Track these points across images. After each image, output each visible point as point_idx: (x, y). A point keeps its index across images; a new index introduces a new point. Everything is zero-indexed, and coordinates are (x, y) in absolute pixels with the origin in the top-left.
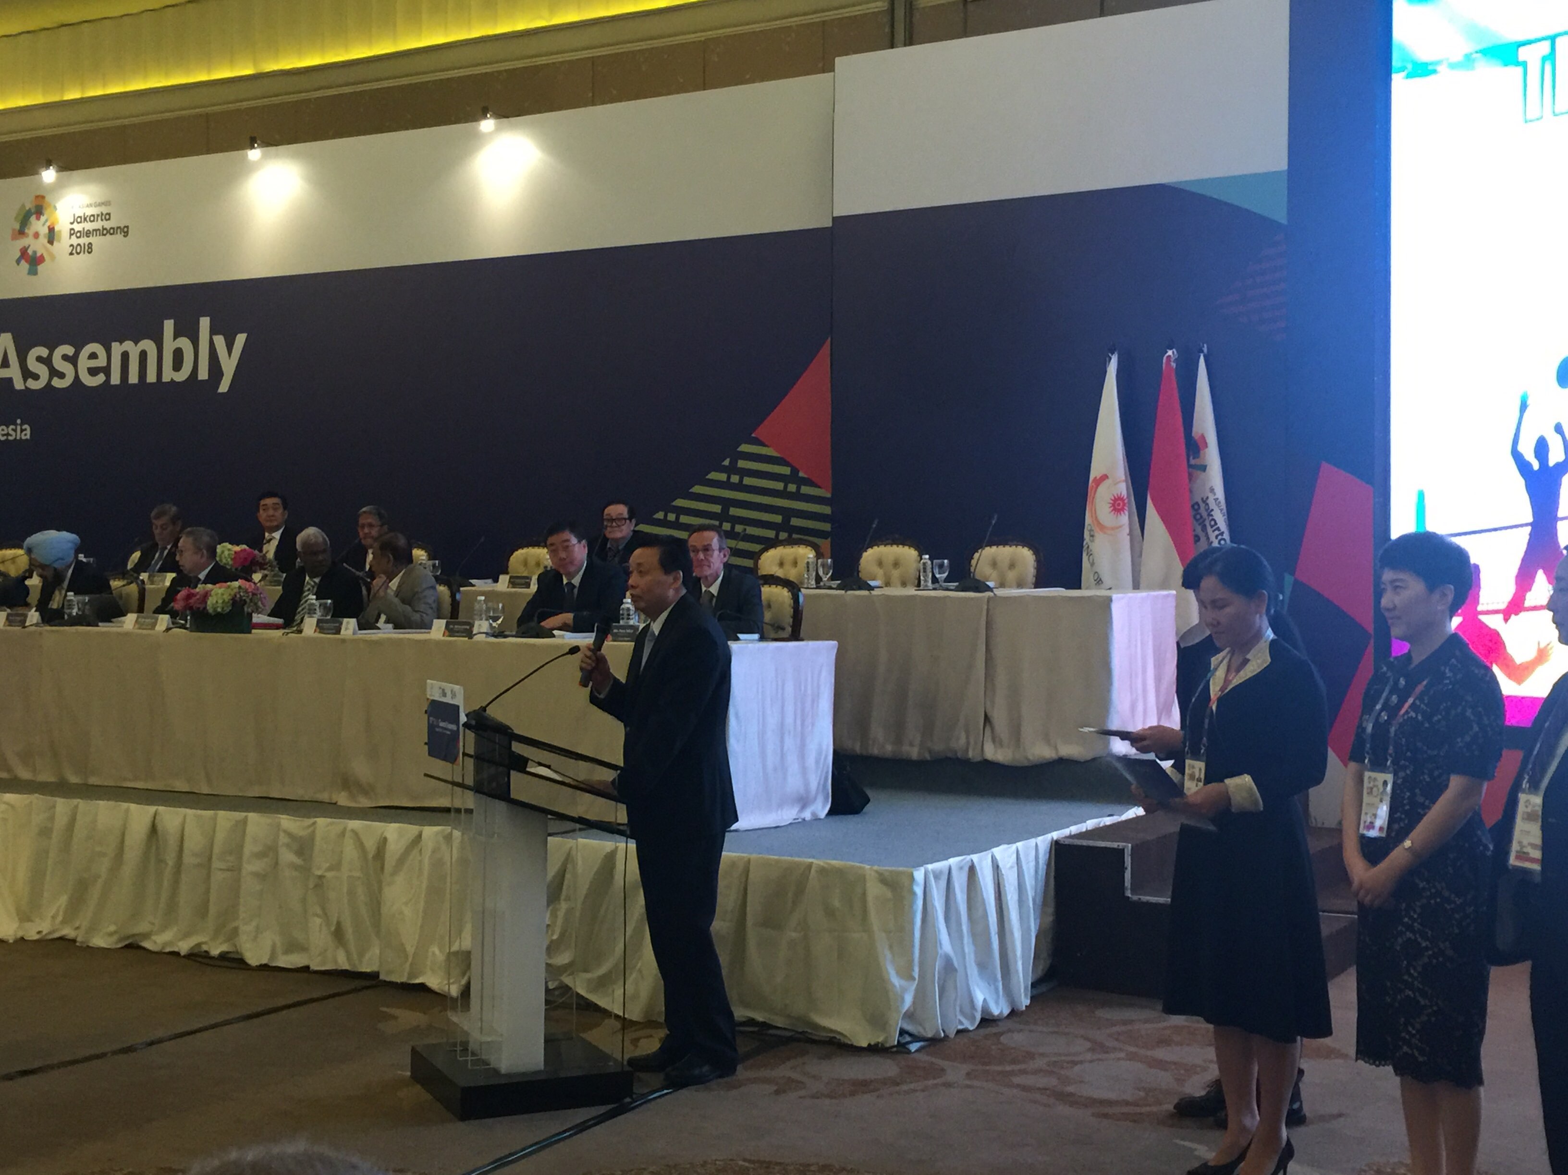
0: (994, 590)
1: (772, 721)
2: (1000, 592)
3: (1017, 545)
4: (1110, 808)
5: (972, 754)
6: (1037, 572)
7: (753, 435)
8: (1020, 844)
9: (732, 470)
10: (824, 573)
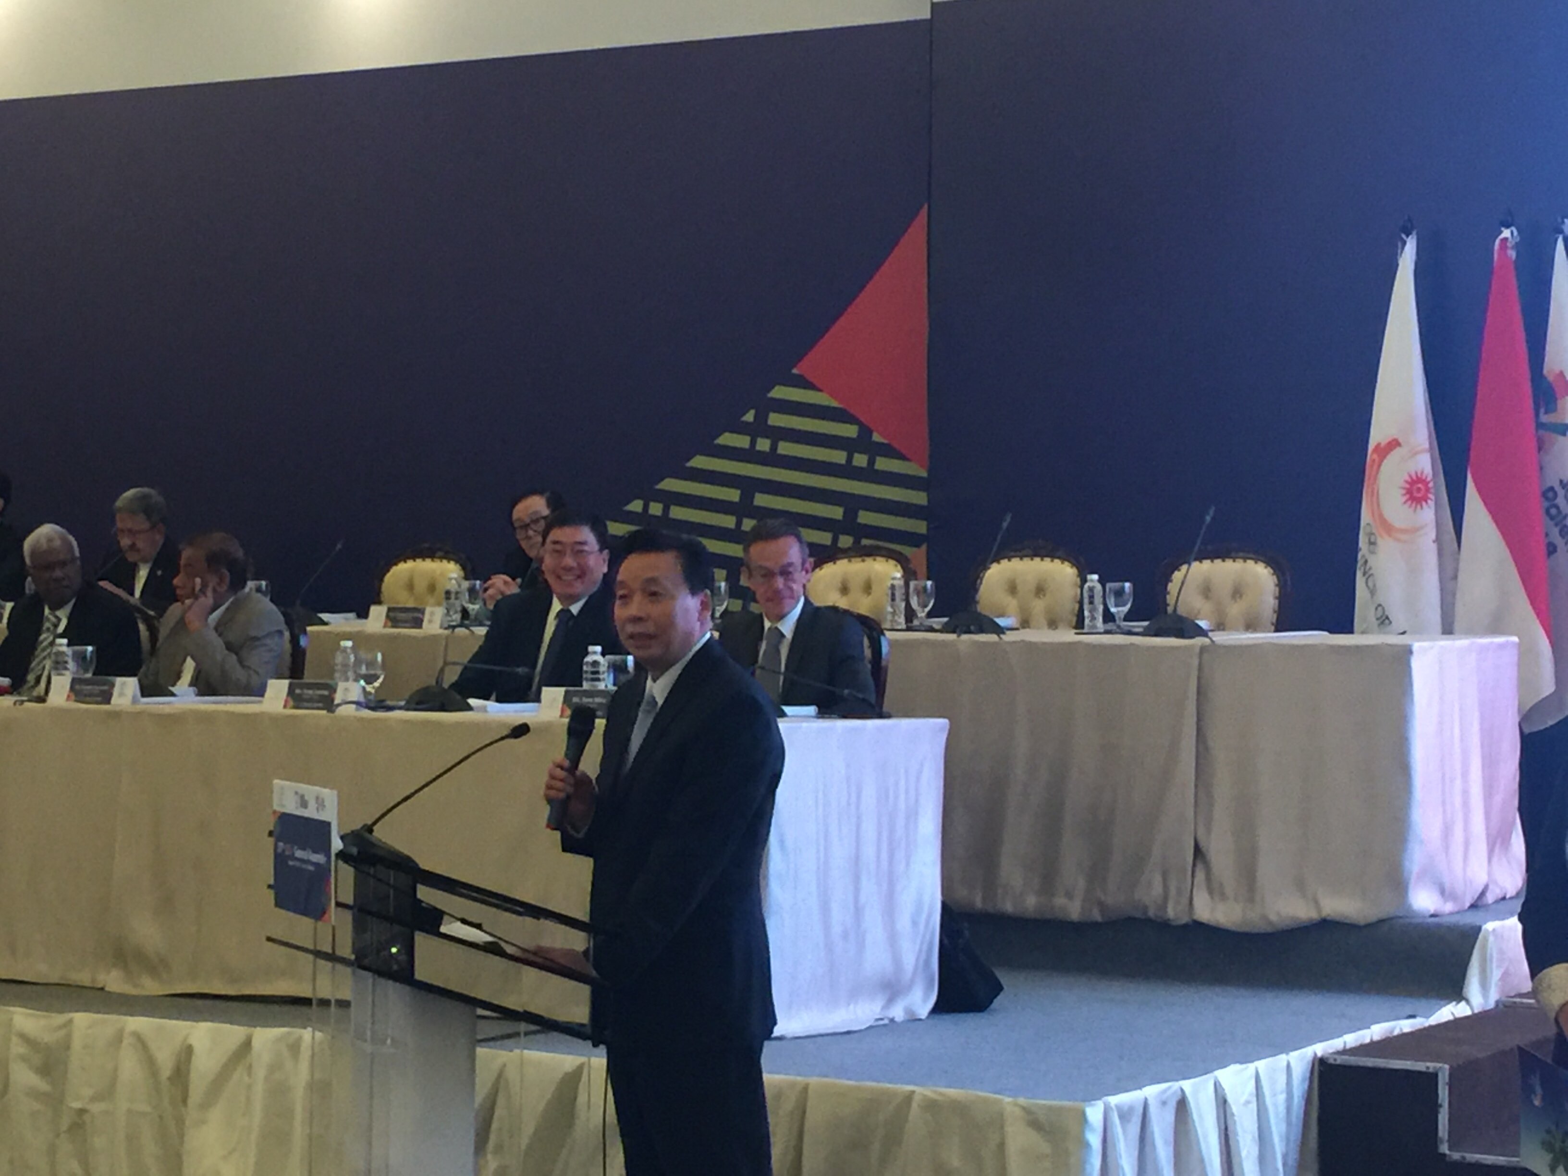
0: (1210, 634)
1: (840, 854)
2: (1219, 638)
3: (1245, 559)
4: (1409, 1005)
5: (1174, 912)
6: (1280, 603)
7: (795, 371)
8: (1262, 1065)
9: (760, 429)
10: (919, 604)
